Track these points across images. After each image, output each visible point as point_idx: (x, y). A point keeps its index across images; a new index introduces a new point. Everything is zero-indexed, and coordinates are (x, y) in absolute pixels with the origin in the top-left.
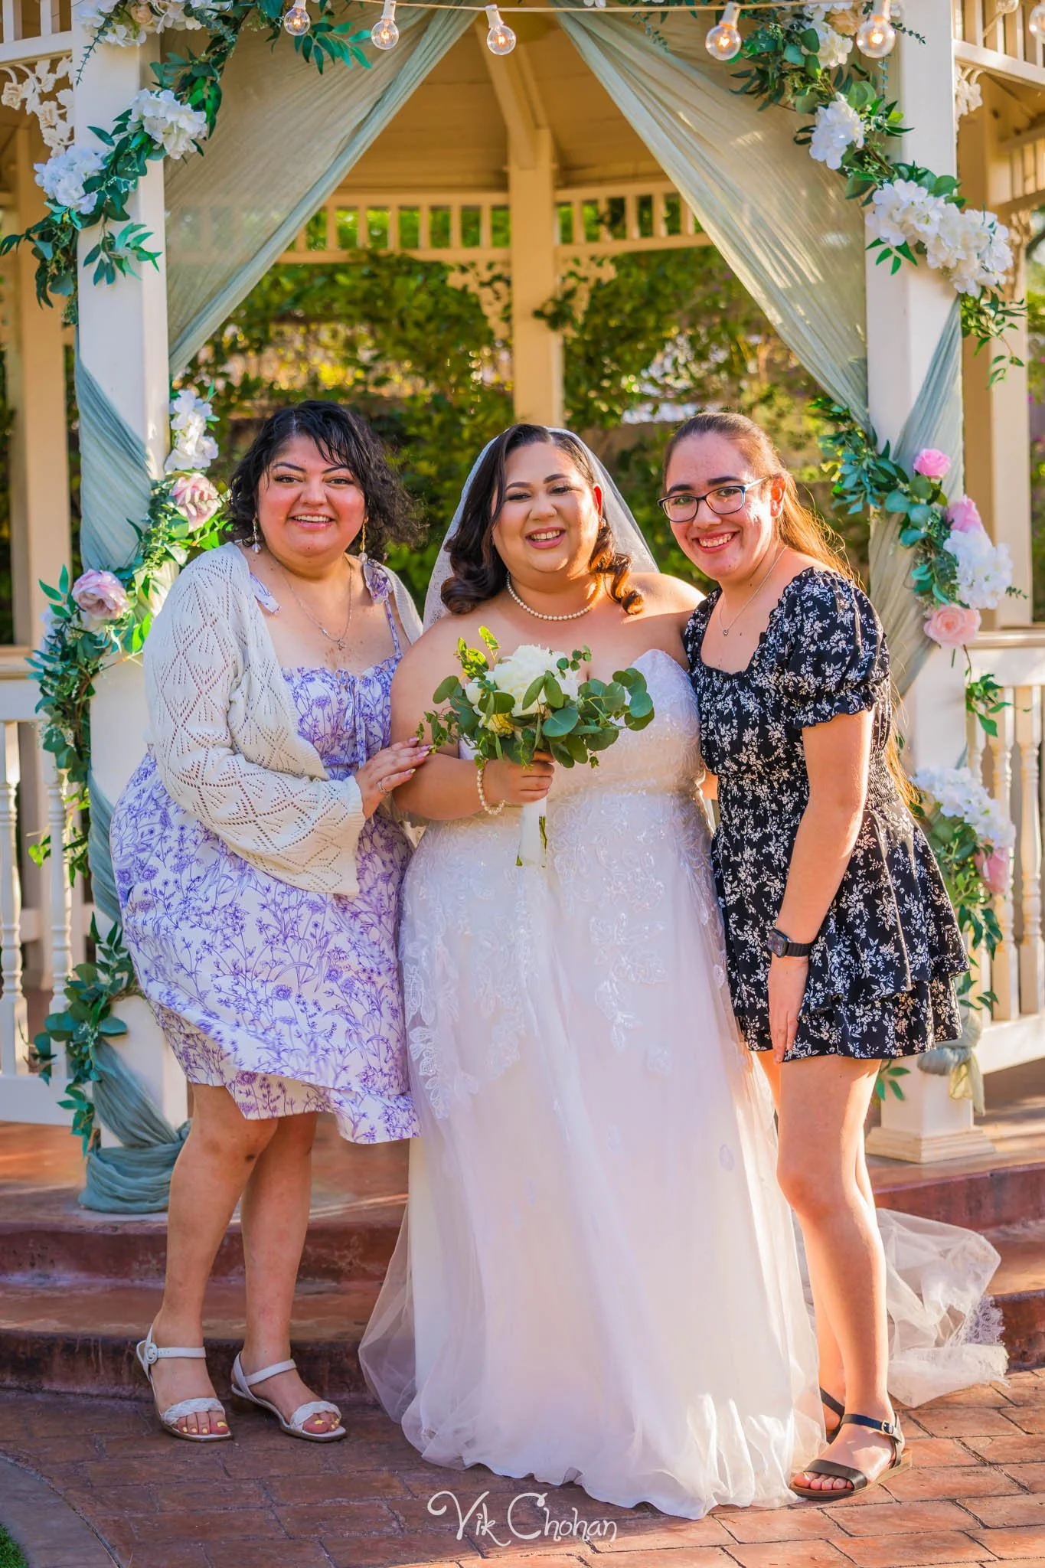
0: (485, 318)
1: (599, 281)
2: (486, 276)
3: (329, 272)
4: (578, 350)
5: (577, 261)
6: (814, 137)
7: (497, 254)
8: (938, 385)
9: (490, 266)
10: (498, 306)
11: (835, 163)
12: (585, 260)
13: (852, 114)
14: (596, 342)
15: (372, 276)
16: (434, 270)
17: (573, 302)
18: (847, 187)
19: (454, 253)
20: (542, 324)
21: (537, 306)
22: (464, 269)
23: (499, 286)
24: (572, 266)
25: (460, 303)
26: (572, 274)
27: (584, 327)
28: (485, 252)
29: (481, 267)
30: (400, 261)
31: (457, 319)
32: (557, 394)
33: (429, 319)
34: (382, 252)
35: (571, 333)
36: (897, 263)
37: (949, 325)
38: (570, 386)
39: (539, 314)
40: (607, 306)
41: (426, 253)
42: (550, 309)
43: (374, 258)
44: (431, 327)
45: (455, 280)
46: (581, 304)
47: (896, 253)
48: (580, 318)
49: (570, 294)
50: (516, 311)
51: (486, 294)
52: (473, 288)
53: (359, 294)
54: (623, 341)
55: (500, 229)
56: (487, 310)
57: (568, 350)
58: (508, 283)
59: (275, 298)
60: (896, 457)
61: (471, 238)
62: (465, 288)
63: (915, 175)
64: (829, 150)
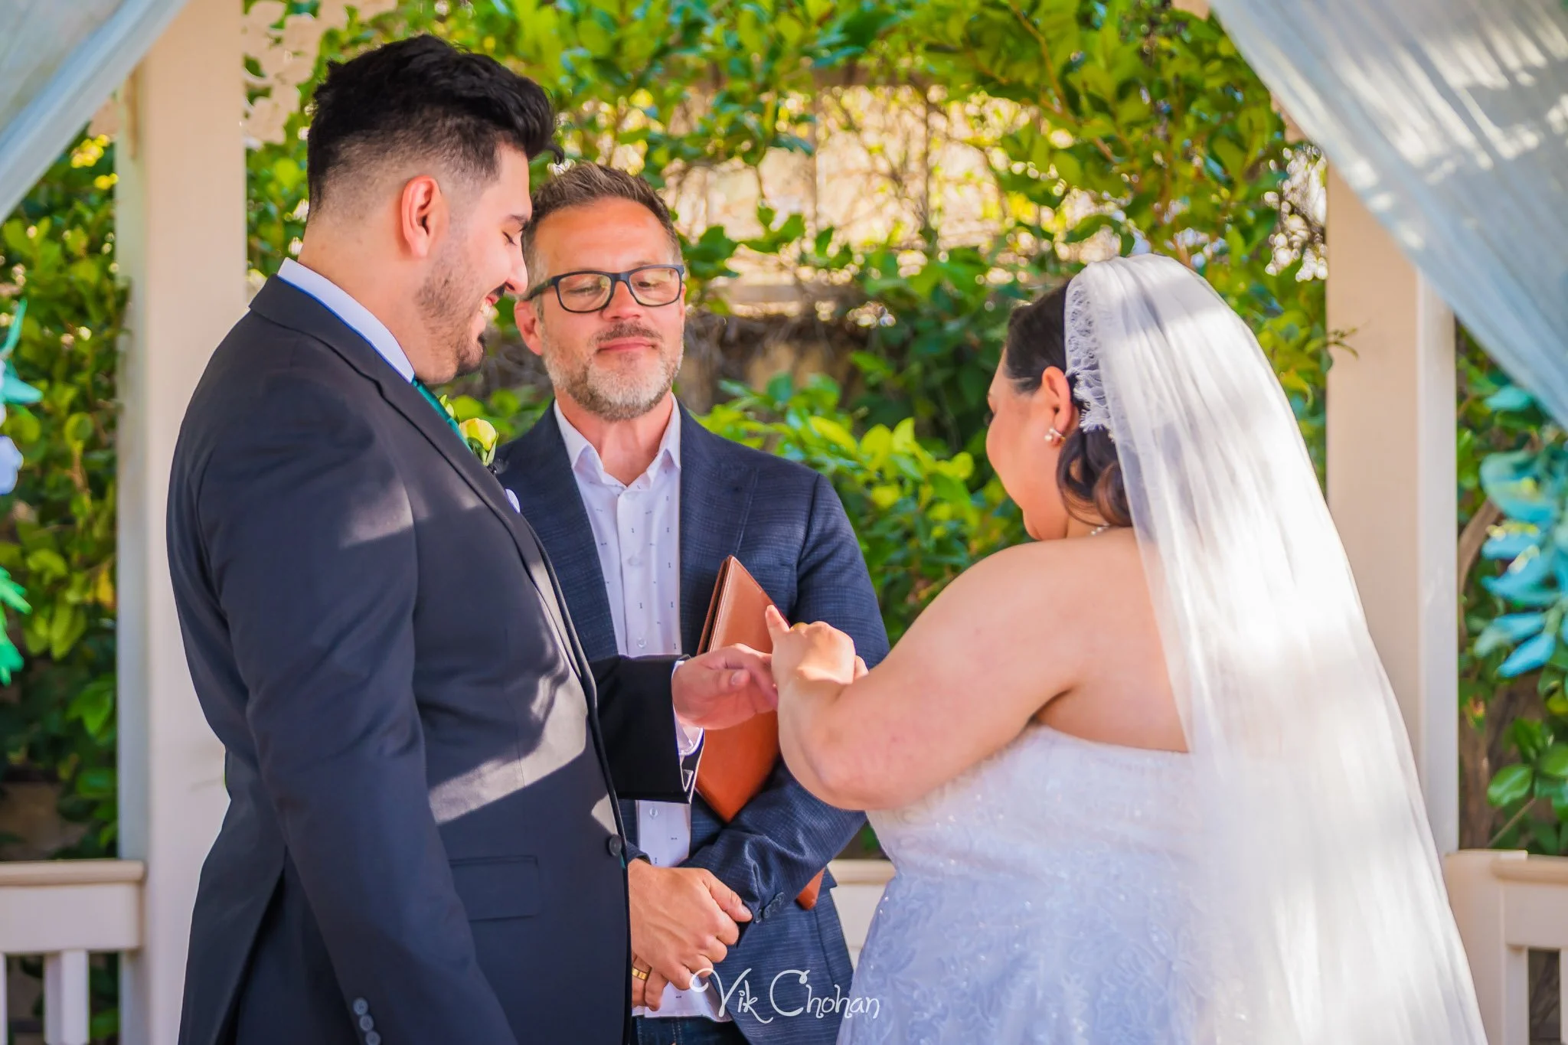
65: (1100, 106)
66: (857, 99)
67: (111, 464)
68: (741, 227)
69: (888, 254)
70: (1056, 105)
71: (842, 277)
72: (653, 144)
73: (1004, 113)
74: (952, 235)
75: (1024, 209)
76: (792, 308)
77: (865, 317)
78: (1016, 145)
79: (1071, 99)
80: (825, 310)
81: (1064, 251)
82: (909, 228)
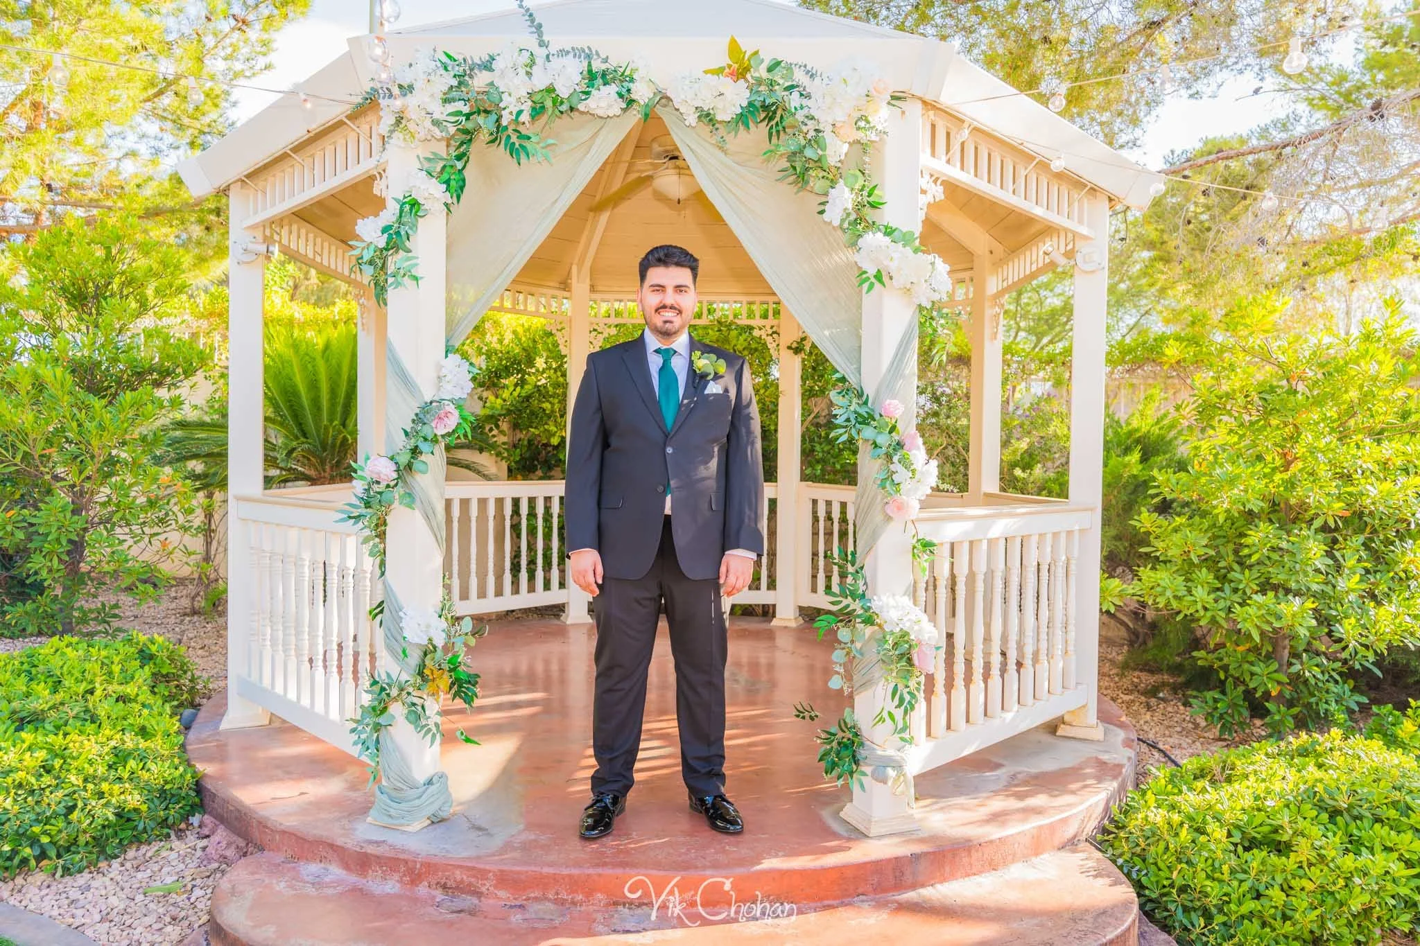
0: (769, 349)
2: (770, 332)
3: (706, 329)
4: (808, 365)
6: (827, 208)
7: (775, 322)
8: (901, 360)
9: (772, 327)
10: (774, 345)
11: (836, 223)
13: (847, 190)
14: (816, 361)
15: (719, 330)
16: (751, 328)
17: (804, 343)
18: (846, 238)
19: (756, 322)
20: (791, 352)
21: (788, 345)
22: (760, 329)
23: (775, 336)
25: (758, 342)
27: (811, 354)
28: (771, 321)
29: (768, 327)
30: (730, 324)
31: (756, 350)
32: (797, 382)
33: (744, 349)
34: (724, 320)
35: (803, 355)
36: (872, 285)
37: (910, 323)
38: (804, 379)
39: (789, 348)
41: (744, 321)
42: (795, 345)
43: (720, 323)
45: (756, 333)
46: (808, 344)
47: (873, 280)
48: (807, 350)
49: (803, 339)
50: (781, 346)
51: (769, 339)
52: (764, 337)
55: (777, 313)
56: (769, 346)
57: (804, 364)
58: (779, 333)
60: (873, 403)
61: (765, 317)
62: (760, 338)
63: (889, 232)
64: (834, 215)
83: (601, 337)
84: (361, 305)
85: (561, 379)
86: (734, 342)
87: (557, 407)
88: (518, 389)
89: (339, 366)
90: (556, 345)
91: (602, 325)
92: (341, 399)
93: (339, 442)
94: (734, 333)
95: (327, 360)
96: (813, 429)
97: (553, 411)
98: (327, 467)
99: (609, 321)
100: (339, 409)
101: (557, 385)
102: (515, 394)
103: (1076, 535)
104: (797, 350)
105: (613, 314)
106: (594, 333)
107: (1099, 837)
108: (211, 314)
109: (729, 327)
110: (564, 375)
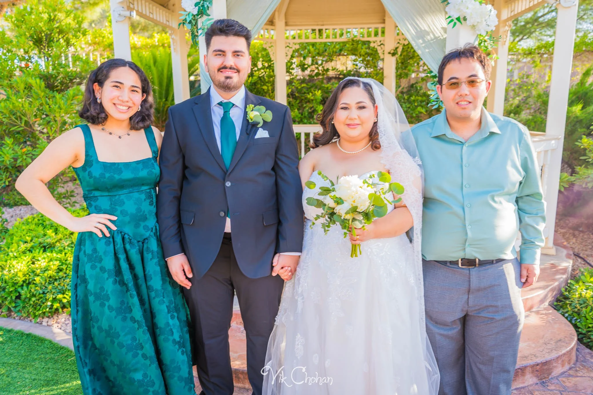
0: (378, 54)
1: (404, 44)
2: (379, 44)
3: (344, 43)
4: (399, 61)
5: (400, 40)
7: (382, 39)
9: (380, 42)
10: (382, 51)
12: (401, 39)
14: (404, 59)
15: (353, 44)
16: (369, 42)
17: (398, 50)
19: (372, 39)
20: (390, 55)
21: (389, 51)
22: (374, 42)
23: (382, 46)
24: (398, 41)
25: (373, 50)
26: (398, 43)
27: (401, 55)
28: (379, 38)
29: (378, 41)
31: (372, 54)
32: (394, 71)
33: (366, 54)
34: (355, 39)
35: (397, 56)
38: (397, 69)
39: (389, 53)
40: (407, 51)
41: (366, 39)
42: (392, 52)
43: (353, 40)
44: (366, 56)
45: (372, 45)
46: (400, 50)
47: (455, 20)
48: (399, 53)
49: (397, 48)
50: (385, 52)
51: (379, 48)
52: (376, 47)
53: (350, 49)
54: (409, 59)
55: (383, 33)
56: (379, 52)
57: (397, 61)
58: (384, 45)
59: (335, 50)
61: (377, 35)
62: (374, 47)
65: (363, 56)
66: (341, 57)
67: (274, 90)
68: (331, 68)
69: (343, 71)
70: (359, 55)
71: (339, 73)
72: (323, 61)
73: (353, 57)
74: (348, 69)
75: (355, 67)
76: (334, 76)
77: (341, 76)
78: (354, 61)
79: (360, 56)
80: (337, 76)
81: (358, 70)
82: (345, 69)
83: (291, 51)
84: (173, 39)
85: (272, 73)
86: (360, 50)
87: (270, 88)
88: (250, 78)
89: (163, 70)
90: (268, 55)
91: (291, 43)
92: (164, 87)
93: (165, 109)
94: (360, 45)
95: (157, 68)
96: (400, 95)
97: (268, 90)
98: (160, 122)
99: (295, 41)
100: (164, 92)
101: (270, 76)
102: (249, 81)
103: (549, 152)
104: (393, 54)
105: (297, 37)
106: (288, 48)
107: (555, 303)
108: (95, 43)
109: (357, 42)
110: (273, 71)
